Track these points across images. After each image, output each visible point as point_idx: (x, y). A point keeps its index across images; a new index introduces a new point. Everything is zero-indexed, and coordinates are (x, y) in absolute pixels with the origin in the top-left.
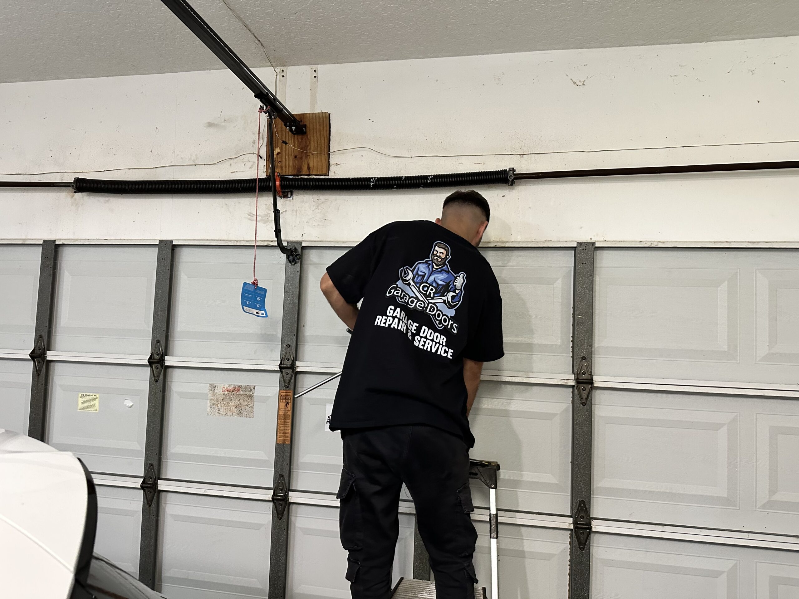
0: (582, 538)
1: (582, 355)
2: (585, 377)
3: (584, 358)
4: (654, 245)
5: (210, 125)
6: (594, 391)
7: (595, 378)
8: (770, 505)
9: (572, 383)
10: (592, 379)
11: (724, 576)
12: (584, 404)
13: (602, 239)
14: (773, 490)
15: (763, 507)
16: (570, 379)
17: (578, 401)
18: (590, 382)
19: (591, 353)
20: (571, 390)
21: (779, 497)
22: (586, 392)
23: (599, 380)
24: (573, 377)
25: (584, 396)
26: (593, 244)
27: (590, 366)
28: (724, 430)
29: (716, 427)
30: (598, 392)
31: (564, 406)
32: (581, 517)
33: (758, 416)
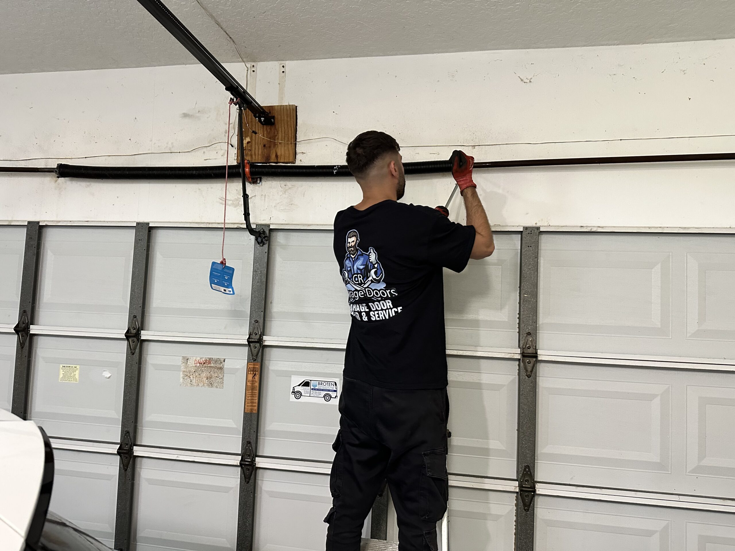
0: (527, 500)
1: (527, 331)
2: (530, 351)
3: (529, 334)
4: (594, 230)
5: (185, 115)
6: (538, 364)
7: (539, 352)
8: (699, 470)
9: (518, 357)
10: (537, 353)
11: (657, 535)
12: (529, 376)
13: (546, 224)
14: (702, 454)
15: (692, 471)
16: (516, 352)
17: (523, 373)
18: (535, 356)
19: (536, 329)
20: (517, 363)
21: (705, 463)
22: (531, 365)
23: (543, 354)
24: (519, 351)
25: (529, 368)
26: (538, 228)
27: (535, 341)
28: (658, 400)
29: (651, 397)
30: (542, 365)
31: (511, 378)
32: (526, 481)
33: (688, 387)
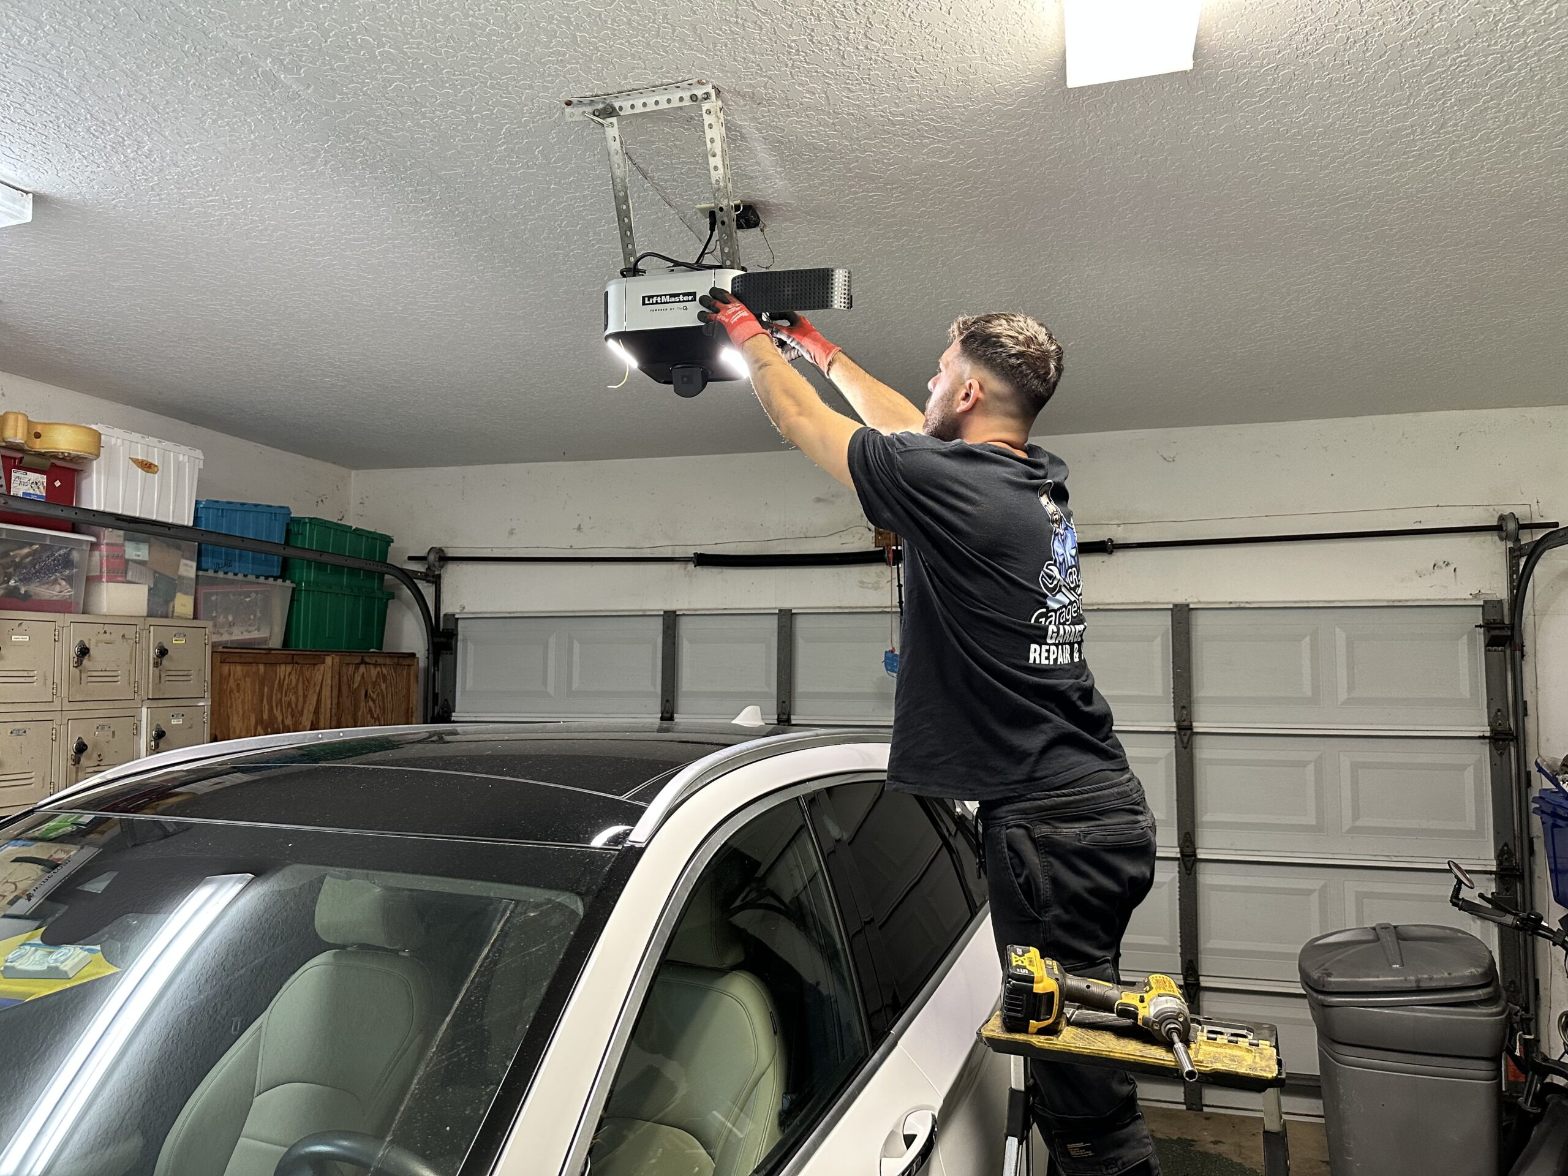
0: (1189, 865)
1: (1182, 704)
2: (1185, 723)
3: (1183, 707)
4: (1242, 605)
5: (819, 500)
6: (1194, 737)
7: (1194, 724)
8: (1354, 830)
9: (1174, 730)
10: (1191, 725)
11: (1316, 893)
12: (1185, 748)
13: (1196, 600)
14: (1356, 816)
15: (1348, 832)
16: (1172, 726)
17: (1180, 745)
18: (1190, 728)
19: (1190, 703)
20: (1173, 736)
21: (1359, 823)
22: (1187, 737)
23: (1198, 727)
24: (1174, 724)
25: (1185, 740)
26: (1188, 605)
27: (1190, 715)
28: (1311, 767)
29: (1304, 764)
30: (1199, 737)
31: (1168, 751)
32: (1188, 847)
33: (1341, 753)
